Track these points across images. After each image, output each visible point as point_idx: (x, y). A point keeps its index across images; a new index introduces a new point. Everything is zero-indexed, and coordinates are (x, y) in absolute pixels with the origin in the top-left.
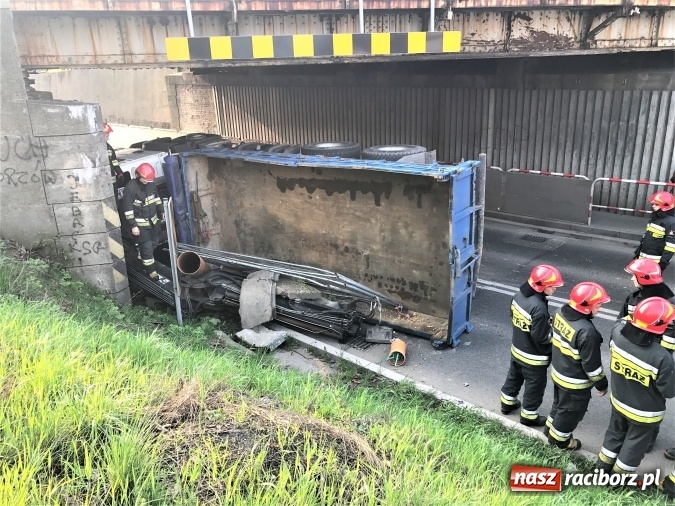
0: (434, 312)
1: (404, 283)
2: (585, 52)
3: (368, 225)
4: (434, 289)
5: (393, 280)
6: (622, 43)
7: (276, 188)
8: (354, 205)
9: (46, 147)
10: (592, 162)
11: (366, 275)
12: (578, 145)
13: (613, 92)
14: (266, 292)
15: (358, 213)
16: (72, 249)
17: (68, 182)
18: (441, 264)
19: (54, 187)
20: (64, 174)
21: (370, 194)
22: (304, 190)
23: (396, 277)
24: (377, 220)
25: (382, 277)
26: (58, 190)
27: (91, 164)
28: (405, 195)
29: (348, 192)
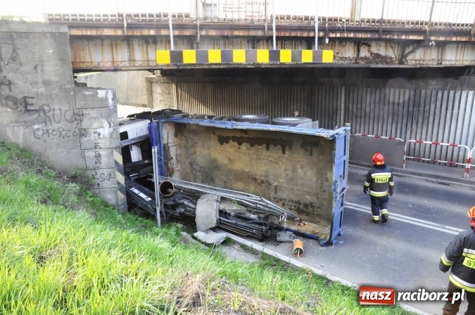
0: (318, 222)
1: (300, 204)
2: (402, 66)
3: (277, 166)
4: (319, 208)
5: (292, 201)
6: (422, 62)
7: (217, 142)
8: (268, 153)
9: (83, 115)
10: (404, 131)
11: (275, 198)
12: (395, 120)
13: (415, 91)
14: (212, 208)
15: (270, 159)
16: (94, 178)
17: (94, 136)
18: (324, 191)
19: (85, 139)
20: (92, 131)
21: (279, 146)
22: (235, 144)
23: (294, 200)
24: (283, 163)
25: (285, 200)
26: (88, 141)
27: (108, 125)
28: (302, 148)
29: (265, 145)
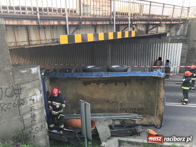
1: (135, 109)
3: (122, 93)
4: (146, 109)
5: (131, 109)
7: (82, 85)
8: (116, 87)
9: (21, 89)
11: (121, 109)
15: (118, 90)
16: (30, 132)
18: (149, 101)
19: (23, 107)
20: (28, 99)
21: (123, 83)
22: (95, 84)
23: (132, 108)
24: (125, 91)
25: (127, 109)
26: (25, 107)
28: (136, 82)
29: (114, 83)
